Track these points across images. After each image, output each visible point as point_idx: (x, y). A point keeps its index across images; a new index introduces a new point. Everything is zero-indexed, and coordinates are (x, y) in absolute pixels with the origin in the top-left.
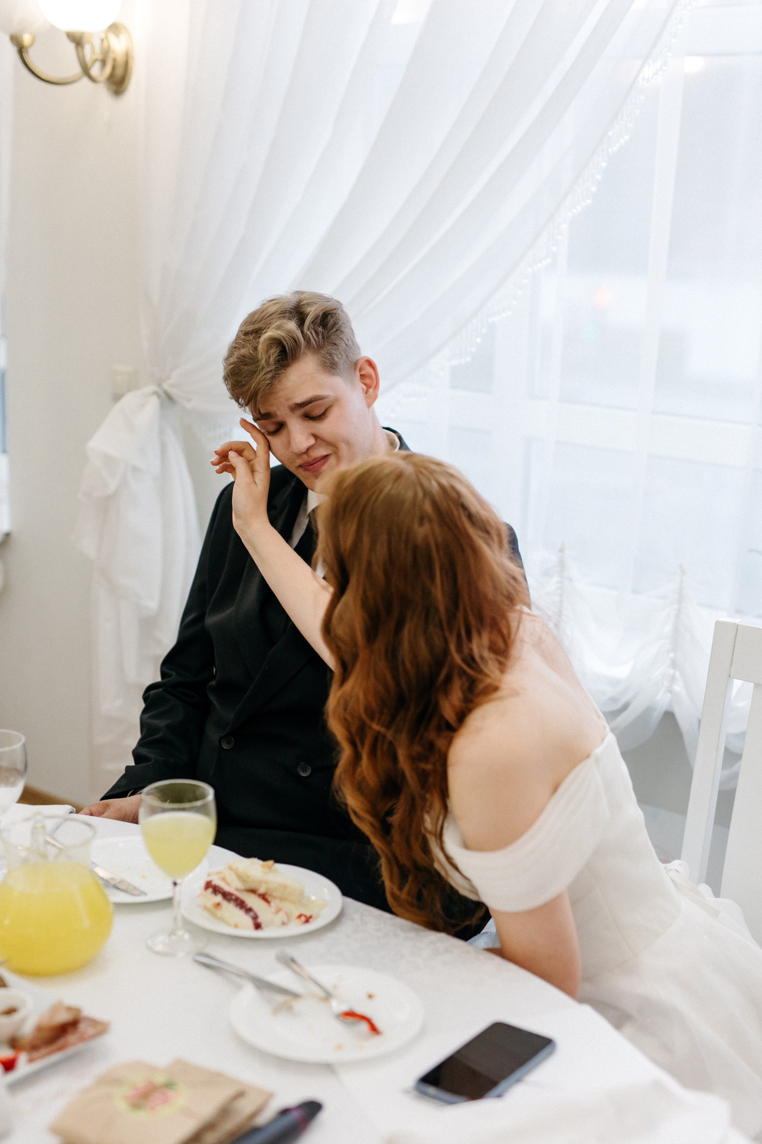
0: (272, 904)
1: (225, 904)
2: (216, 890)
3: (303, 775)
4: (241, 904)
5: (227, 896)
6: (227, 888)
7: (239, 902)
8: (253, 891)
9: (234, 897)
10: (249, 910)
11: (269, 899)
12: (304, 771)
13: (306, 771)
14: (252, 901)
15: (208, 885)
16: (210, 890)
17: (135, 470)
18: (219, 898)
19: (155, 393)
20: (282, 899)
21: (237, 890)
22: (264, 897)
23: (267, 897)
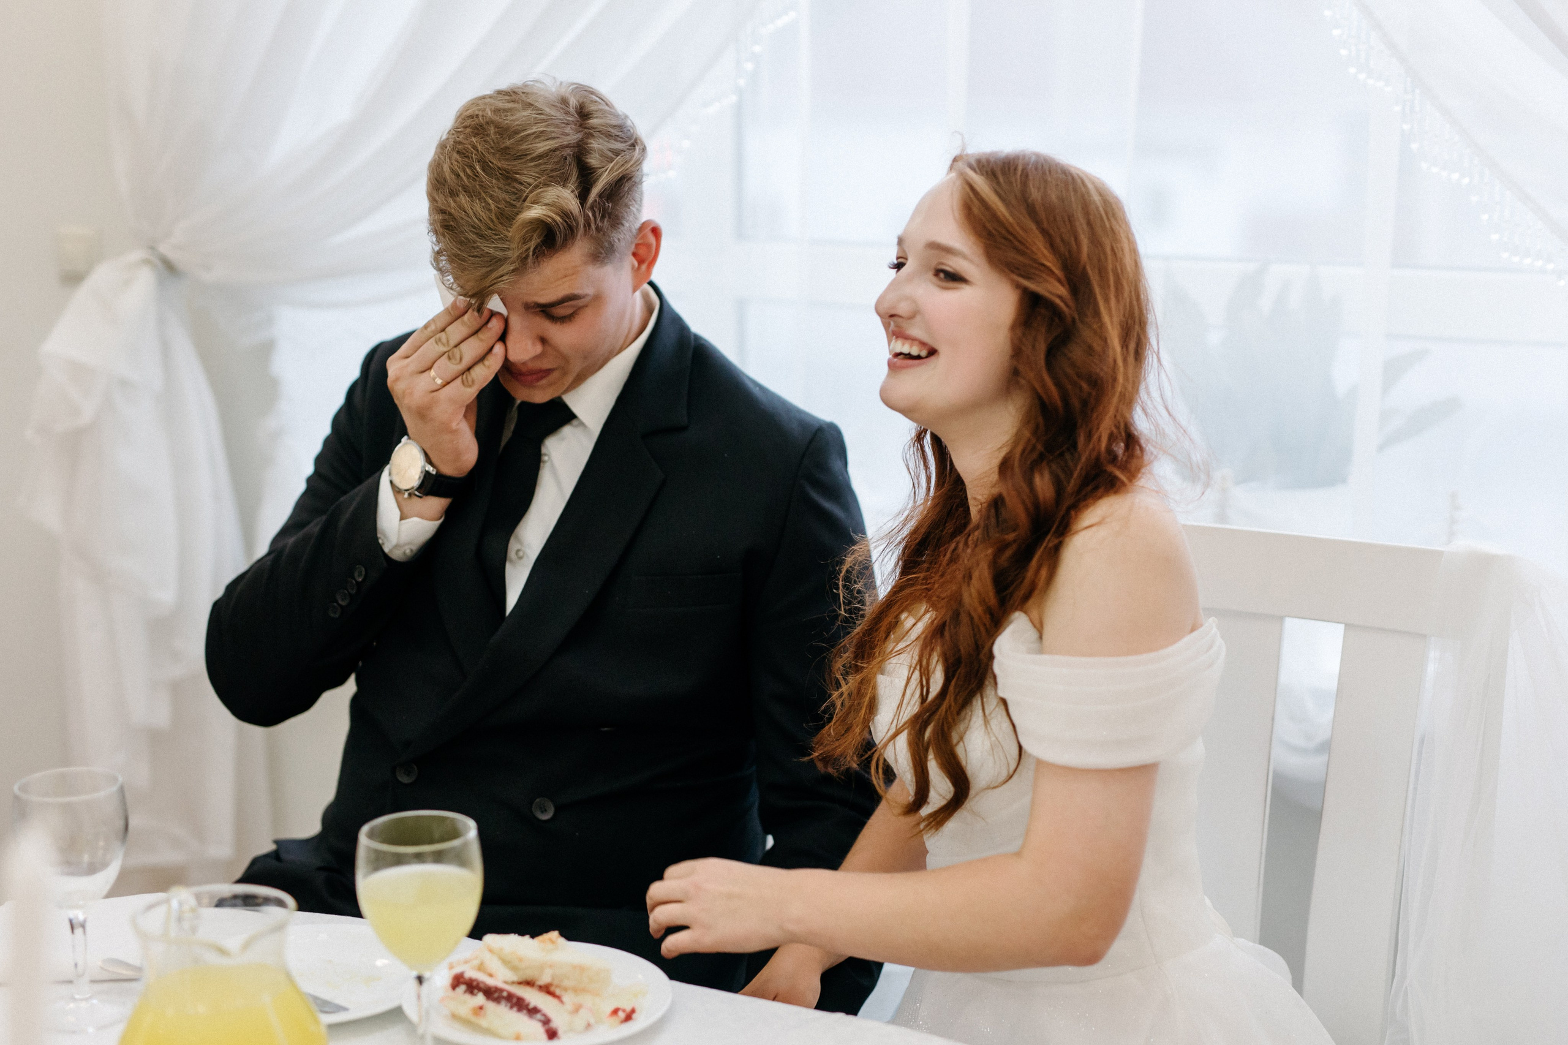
0: (565, 998)
1: (491, 1006)
2: (473, 987)
3: (545, 817)
4: (519, 1004)
5: (491, 993)
6: (491, 982)
7: (515, 1000)
8: (529, 983)
9: (505, 994)
10: (533, 1011)
11: (558, 992)
12: (544, 810)
13: (546, 810)
14: (533, 997)
15: (458, 981)
16: (463, 988)
17: (124, 383)
18: (480, 999)
19: (146, 262)
20: (576, 991)
21: (506, 982)
22: (547, 990)
23: (552, 989)
